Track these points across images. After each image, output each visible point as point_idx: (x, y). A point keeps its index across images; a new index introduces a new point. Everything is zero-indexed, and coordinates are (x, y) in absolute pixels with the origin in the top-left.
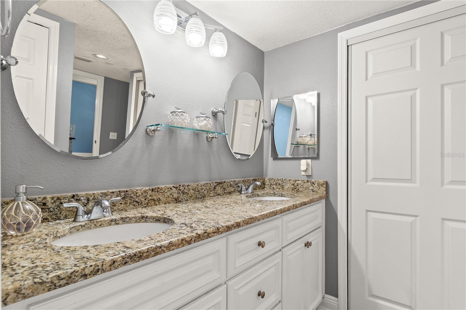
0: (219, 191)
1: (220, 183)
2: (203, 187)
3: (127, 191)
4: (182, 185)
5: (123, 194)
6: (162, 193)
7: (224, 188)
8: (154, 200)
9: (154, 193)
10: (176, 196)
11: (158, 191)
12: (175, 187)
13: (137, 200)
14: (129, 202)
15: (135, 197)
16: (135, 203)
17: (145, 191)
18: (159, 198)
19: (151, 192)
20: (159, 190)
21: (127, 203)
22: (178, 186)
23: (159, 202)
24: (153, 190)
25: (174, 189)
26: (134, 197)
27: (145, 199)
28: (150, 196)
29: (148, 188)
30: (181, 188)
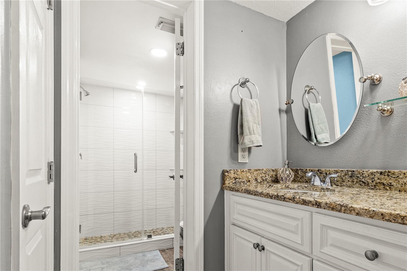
3: (353, 171)
5: (350, 173)
6: (394, 178)
8: (384, 184)
9: (383, 176)
11: (388, 175)
13: (363, 180)
14: (355, 180)
15: (362, 177)
16: (361, 183)
17: (372, 174)
18: (391, 183)
19: (379, 175)
20: (390, 174)
21: (354, 182)
23: (390, 188)
24: (381, 173)
26: (360, 177)
27: (373, 182)
28: (378, 179)
29: (375, 171)
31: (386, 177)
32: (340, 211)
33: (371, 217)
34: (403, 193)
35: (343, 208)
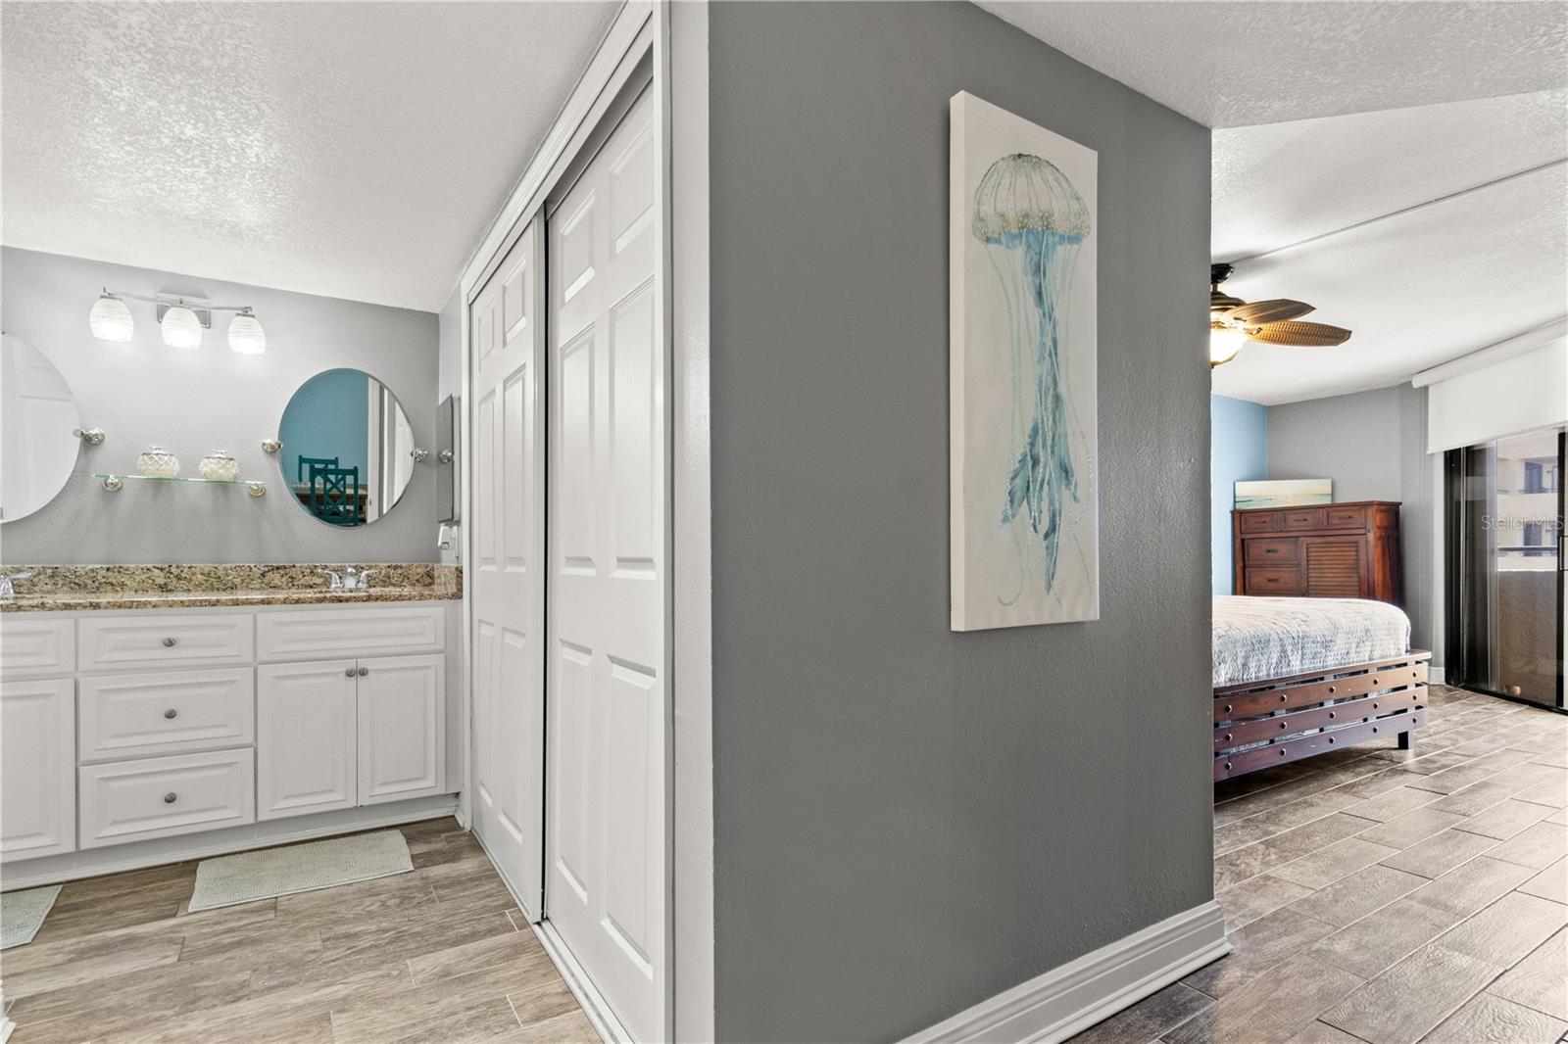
0: (276, 582)
1: (278, 568)
2: (230, 572)
3: (57, 568)
4: (174, 566)
5: (49, 571)
6: (128, 574)
7: (292, 578)
8: (112, 584)
9: (110, 574)
10: (161, 581)
11: (119, 572)
12: (158, 568)
13: (77, 581)
14: (60, 582)
15: (74, 577)
16: (72, 585)
17: (92, 571)
18: (123, 582)
19: (104, 572)
20: (122, 570)
21: (58, 584)
22: (166, 566)
24: (108, 569)
25: (156, 571)
26: (71, 577)
27: (94, 582)
28: (104, 577)
29: (99, 566)
30: (173, 571)
31: (116, 574)
32: (131, 607)
33: (170, 606)
34: (141, 592)
35: (135, 604)
